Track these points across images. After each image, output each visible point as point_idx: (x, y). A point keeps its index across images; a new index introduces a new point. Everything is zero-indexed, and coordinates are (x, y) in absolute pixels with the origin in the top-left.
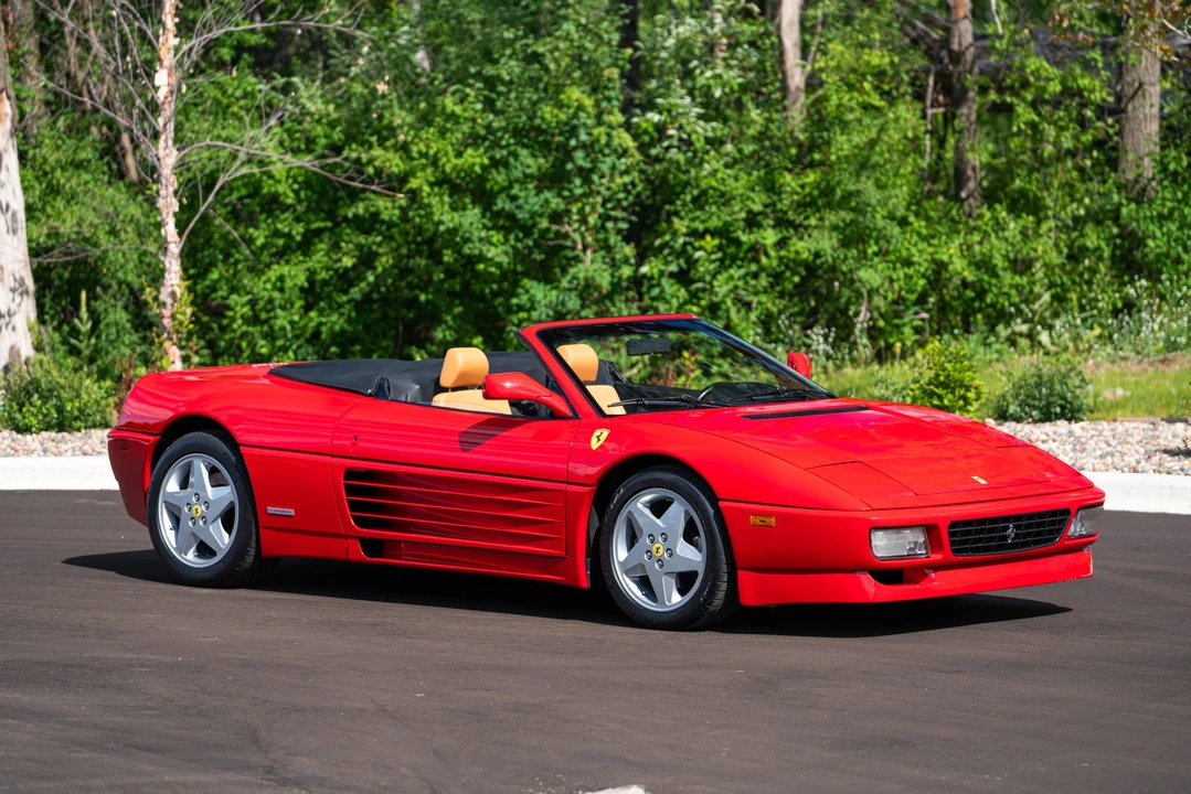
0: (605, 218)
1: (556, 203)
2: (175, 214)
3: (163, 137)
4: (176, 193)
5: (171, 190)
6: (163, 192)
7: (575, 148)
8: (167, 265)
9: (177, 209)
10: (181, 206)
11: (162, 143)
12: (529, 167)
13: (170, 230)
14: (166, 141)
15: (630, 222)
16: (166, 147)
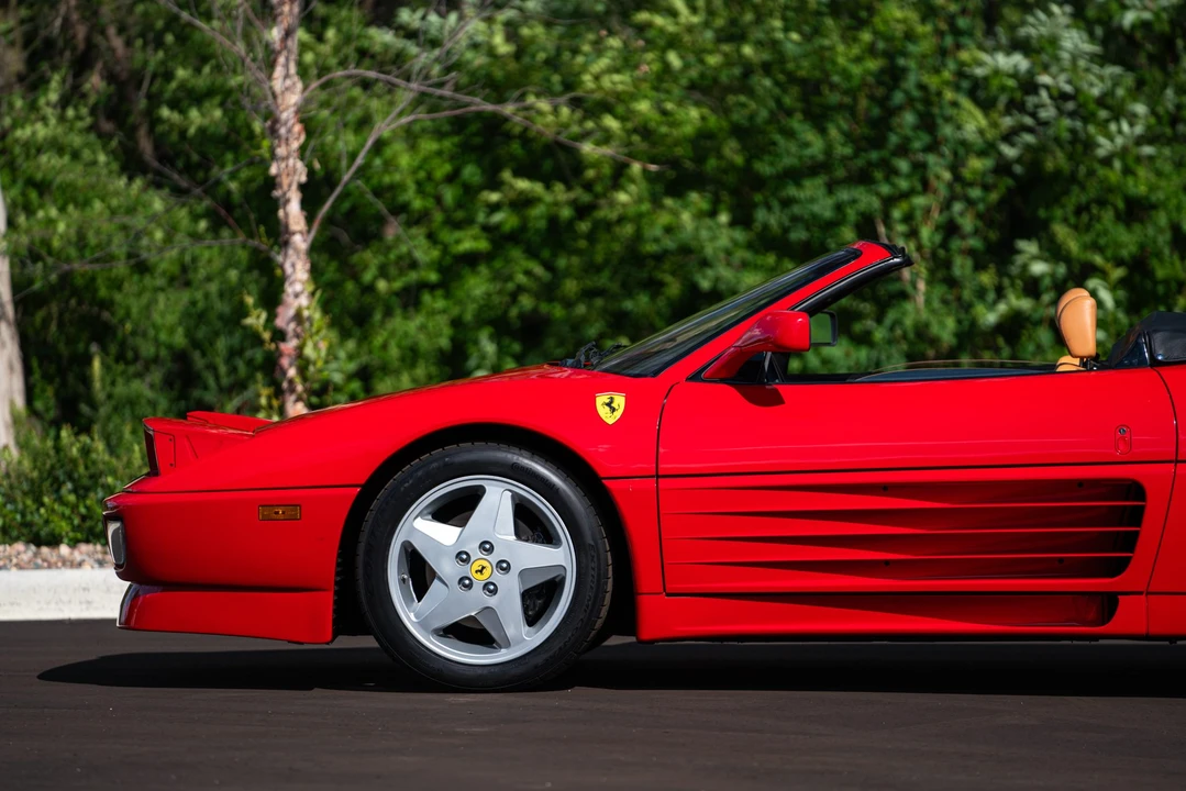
0: (950, 229)
1: (867, 200)
2: (302, 187)
3: (282, 60)
4: (302, 149)
5: (295, 145)
6: (281, 151)
7: (900, 108)
8: (289, 269)
9: (304, 179)
10: (311, 173)
11: (279, 72)
12: (806, 145)
13: (293, 212)
14: (286, 66)
15: (985, 239)
16: (287, 76)
